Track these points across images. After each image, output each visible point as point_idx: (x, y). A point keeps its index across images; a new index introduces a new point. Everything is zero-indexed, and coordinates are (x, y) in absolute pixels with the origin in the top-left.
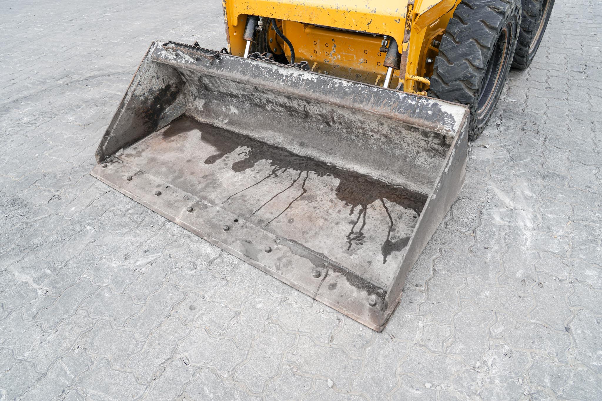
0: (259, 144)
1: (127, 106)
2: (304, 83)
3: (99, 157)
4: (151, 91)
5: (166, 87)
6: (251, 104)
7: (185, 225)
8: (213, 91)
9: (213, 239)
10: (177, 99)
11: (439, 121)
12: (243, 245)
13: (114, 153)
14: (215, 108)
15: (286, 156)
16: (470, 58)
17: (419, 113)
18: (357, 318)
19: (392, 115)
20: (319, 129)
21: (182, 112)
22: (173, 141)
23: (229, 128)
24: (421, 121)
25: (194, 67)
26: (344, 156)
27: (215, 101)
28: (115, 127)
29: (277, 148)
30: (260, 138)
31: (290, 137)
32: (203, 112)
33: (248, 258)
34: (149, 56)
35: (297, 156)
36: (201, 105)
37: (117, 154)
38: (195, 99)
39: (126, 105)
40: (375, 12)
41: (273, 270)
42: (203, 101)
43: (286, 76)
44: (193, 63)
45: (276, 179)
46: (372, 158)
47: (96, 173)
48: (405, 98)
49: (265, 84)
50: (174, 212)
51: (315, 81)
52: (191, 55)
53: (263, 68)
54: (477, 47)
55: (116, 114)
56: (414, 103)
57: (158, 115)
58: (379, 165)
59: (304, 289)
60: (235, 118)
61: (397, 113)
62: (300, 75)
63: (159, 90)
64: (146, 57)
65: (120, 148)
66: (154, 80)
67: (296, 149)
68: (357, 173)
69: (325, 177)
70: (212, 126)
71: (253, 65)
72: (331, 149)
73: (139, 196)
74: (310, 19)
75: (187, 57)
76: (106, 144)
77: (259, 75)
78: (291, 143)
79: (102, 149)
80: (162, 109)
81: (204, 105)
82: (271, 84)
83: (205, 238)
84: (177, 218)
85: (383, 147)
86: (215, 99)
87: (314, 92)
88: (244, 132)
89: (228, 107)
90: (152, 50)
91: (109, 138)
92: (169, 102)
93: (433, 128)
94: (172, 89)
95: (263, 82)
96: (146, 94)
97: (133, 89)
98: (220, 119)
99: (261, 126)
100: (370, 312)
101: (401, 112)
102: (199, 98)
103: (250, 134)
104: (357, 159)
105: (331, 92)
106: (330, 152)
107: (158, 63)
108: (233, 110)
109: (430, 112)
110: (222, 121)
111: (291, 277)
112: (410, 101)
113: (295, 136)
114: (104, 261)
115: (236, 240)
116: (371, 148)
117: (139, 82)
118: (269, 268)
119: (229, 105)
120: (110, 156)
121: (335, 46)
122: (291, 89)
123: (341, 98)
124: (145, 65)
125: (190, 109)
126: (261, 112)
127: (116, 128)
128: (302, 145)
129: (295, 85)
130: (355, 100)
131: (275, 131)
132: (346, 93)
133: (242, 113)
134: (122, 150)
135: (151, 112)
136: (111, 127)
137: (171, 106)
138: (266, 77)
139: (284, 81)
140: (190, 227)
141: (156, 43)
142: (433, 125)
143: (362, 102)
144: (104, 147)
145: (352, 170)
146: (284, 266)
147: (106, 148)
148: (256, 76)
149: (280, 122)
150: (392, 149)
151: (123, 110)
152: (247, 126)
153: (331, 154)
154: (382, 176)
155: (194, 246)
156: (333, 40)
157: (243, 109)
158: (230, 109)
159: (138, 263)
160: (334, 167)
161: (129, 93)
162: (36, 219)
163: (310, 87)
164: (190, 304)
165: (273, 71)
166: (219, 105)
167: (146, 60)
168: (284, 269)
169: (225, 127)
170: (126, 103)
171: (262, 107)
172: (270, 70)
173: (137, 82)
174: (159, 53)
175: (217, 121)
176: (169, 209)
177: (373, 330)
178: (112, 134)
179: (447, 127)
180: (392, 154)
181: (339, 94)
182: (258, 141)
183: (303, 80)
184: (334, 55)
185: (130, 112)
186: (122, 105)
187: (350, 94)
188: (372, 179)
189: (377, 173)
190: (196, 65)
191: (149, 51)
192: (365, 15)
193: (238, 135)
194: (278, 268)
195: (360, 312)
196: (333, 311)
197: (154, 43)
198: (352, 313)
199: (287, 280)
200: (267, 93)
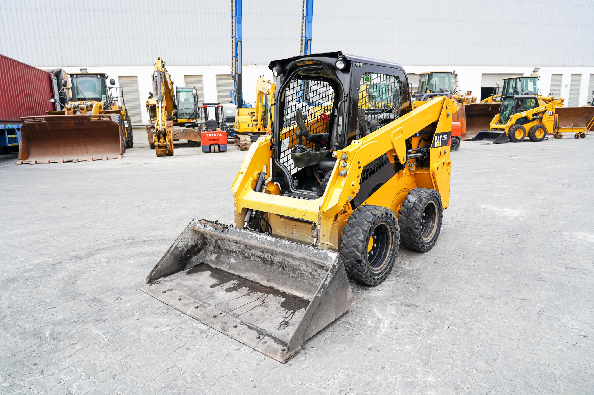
0: (244, 280)
1: (171, 252)
2: (268, 242)
3: (148, 280)
4: (186, 246)
5: (195, 245)
6: (243, 257)
7: (192, 315)
8: (222, 249)
9: (206, 322)
10: (201, 253)
11: (326, 260)
12: (222, 324)
13: (157, 279)
14: (222, 259)
15: (258, 286)
16: (357, 235)
17: (318, 256)
18: (274, 357)
19: (306, 257)
20: (278, 271)
21: (202, 261)
22: (193, 275)
23: (228, 271)
24: (318, 260)
25: (213, 233)
26: (290, 287)
27: (223, 255)
28: (161, 263)
29: (254, 282)
30: (246, 277)
31: (263, 277)
32: (215, 262)
33: (223, 331)
34: (190, 226)
35: (265, 286)
36: (214, 258)
37: (159, 280)
38: (211, 254)
39: (170, 252)
40: (306, 210)
41: (236, 336)
42: (216, 255)
43: (260, 239)
44: (213, 231)
45: (249, 297)
46: (305, 288)
47: (145, 288)
48: (313, 249)
49: (249, 242)
50: (187, 308)
51: (273, 241)
52: (213, 226)
53: (249, 234)
54: (361, 230)
55: (164, 256)
56: (316, 252)
57: (188, 261)
59: (250, 345)
60: (233, 265)
61: (308, 257)
62: (266, 238)
63: (191, 246)
64: (187, 227)
65: (161, 277)
66: (189, 240)
67: (265, 283)
68: (296, 296)
69: (277, 297)
70: (219, 269)
71: (244, 233)
72: (284, 283)
73: (168, 300)
74: (277, 212)
75: (211, 228)
76: (154, 272)
77: (246, 238)
78: (263, 280)
79: (151, 275)
80: (190, 257)
81: (216, 257)
82: (251, 242)
83: (202, 321)
84: (188, 312)
85: (311, 281)
86: (223, 254)
87: (272, 246)
88: (237, 273)
89: (230, 259)
90: (192, 223)
91: (156, 269)
92: (196, 254)
93: (323, 263)
94: (199, 246)
95: (247, 241)
96: (183, 247)
97: (177, 243)
98: (224, 266)
99: (247, 270)
100: (281, 354)
101: (310, 256)
102: (214, 253)
103: (240, 275)
104: (298, 288)
105: (280, 246)
106: (284, 284)
107: (193, 230)
108: (233, 261)
109: (323, 256)
110: (225, 267)
111: (244, 339)
112: (315, 251)
113: (265, 276)
114: (143, 328)
115: (219, 322)
116: (305, 282)
117: (181, 239)
118: (234, 335)
119: (230, 258)
120: (154, 280)
121: (296, 228)
122: (261, 245)
123: (284, 249)
124: (187, 231)
125: (207, 260)
126: (248, 262)
127: (162, 264)
128: (269, 281)
129: (263, 243)
130: (290, 250)
131: (255, 273)
132: (286, 247)
133: (237, 262)
134: (162, 278)
135: (183, 258)
136: (159, 263)
137: (196, 256)
138: (250, 239)
139: (258, 241)
140: (194, 316)
142: (323, 262)
143: (293, 251)
144: (152, 274)
145: (294, 294)
146: (242, 334)
147: (154, 275)
148: (245, 238)
149: (257, 268)
150: (315, 282)
151: (169, 254)
153: (284, 286)
154: (309, 297)
155: (195, 325)
156: (295, 225)
157: (238, 260)
158: (231, 260)
159: (162, 330)
160: (284, 292)
161: (174, 245)
162: (106, 308)
163: (270, 244)
164: (187, 348)
165: (254, 236)
166: (225, 257)
167: (187, 228)
169: (226, 270)
170: (171, 250)
171: (249, 258)
172: (252, 235)
173: (180, 239)
174: (195, 225)
175: (222, 267)
176: (184, 307)
177: (281, 362)
178: (159, 267)
179: (329, 263)
181: (283, 247)
182: (244, 278)
183: (268, 240)
184: (295, 233)
185: (172, 256)
186: (169, 251)
187: (288, 248)
188: (304, 299)
189: (307, 296)
190: (215, 232)
191: (190, 224)
192: (302, 211)
193: (233, 275)
194: (238, 335)
195: (276, 354)
196: (262, 354)
197: (194, 220)
198: (272, 355)
199: (242, 340)
200: (251, 250)
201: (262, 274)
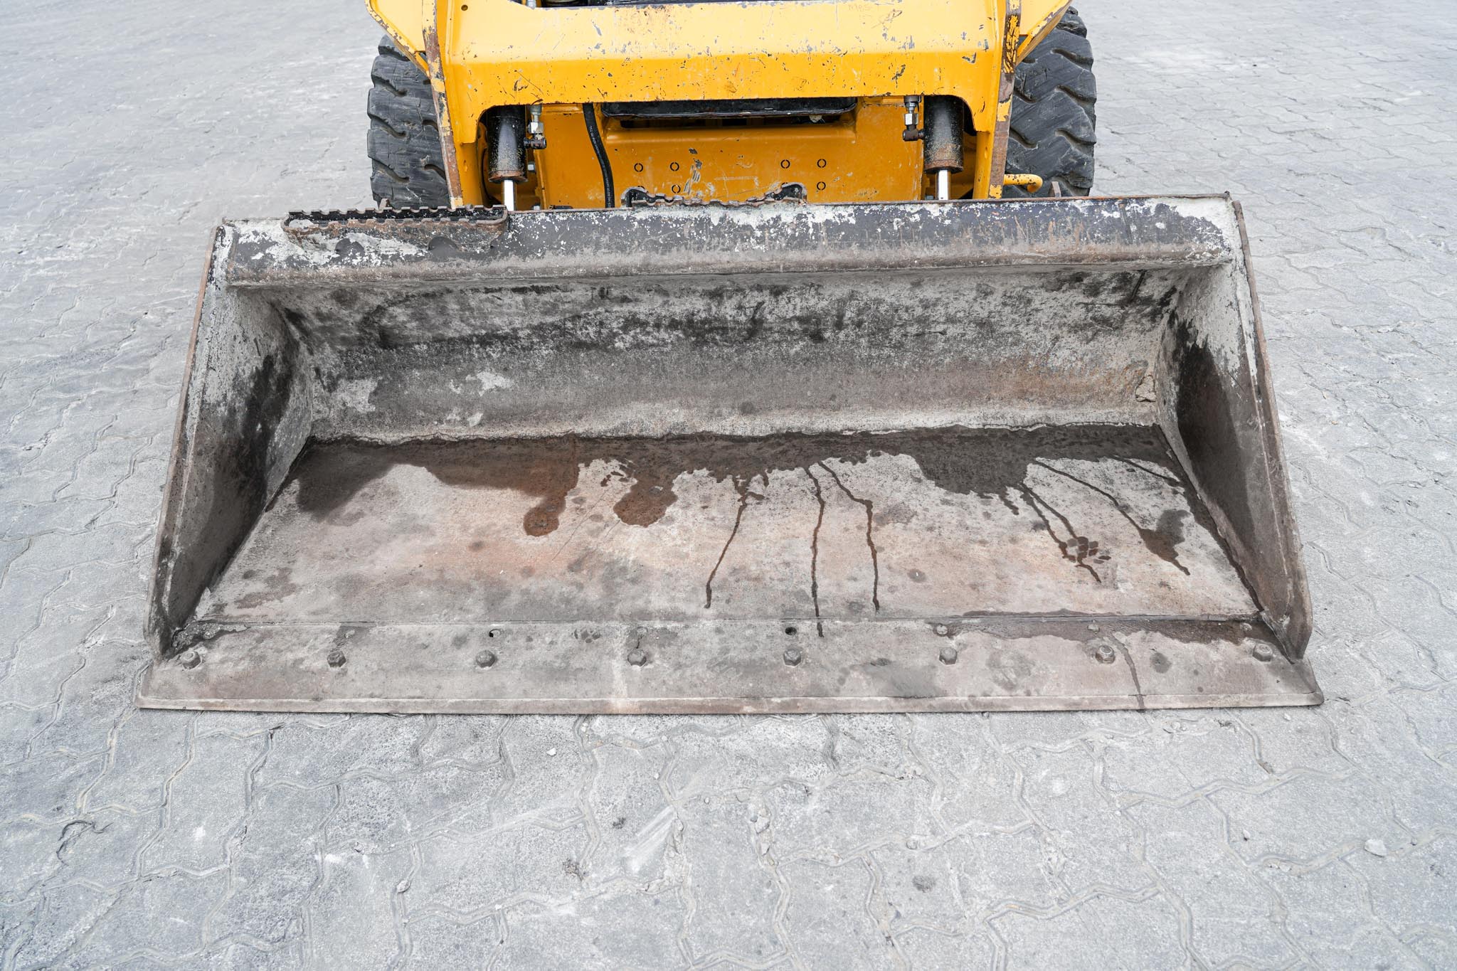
0: (626, 445)
1: (197, 445)
2: (823, 233)
3: (157, 640)
4: (237, 384)
5: (265, 363)
6: (558, 348)
7: (654, 704)
8: (411, 345)
9: (776, 700)
10: (292, 398)
11: (1190, 237)
12: (874, 675)
13: (191, 610)
14: (420, 392)
15: (727, 448)
17: (1140, 230)
18: (1260, 699)
19: (1084, 250)
21: (307, 434)
23: (499, 432)
24: (1153, 248)
25: (428, 267)
26: (872, 403)
27: (417, 373)
28: (179, 522)
29: (682, 439)
30: (617, 429)
31: (704, 402)
32: (381, 415)
33: (911, 702)
34: (219, 272)
35: (754, 439)
36: (363, 397)
37: (202, 611)
38: (332, 387)
39: (192, 443)
40: (912, 45)
41: (999, 695)
42: (370, 385)
43: (761, 228)
44: (418, 259)
45: (764, 507)
46: (945, 386)
48: (1090, 209)
49: (707, 260)
50: (587, 687)
51: (853, 221)
52: (409, 236)
53: (677, 221)
55: (174, 478)
56: (1116, 215)
57: (263, 456)
58: (968, 396)
59: (1105, 701)
60: (506, 402)
61: (1092, 244)
62: (799, 217)
63: (252, 377)
64: (210, 280)
65: (201, 591)
66: (238, 349)
67: (743, 426)
68: (927, 429)
69: (871, 460)
70: (437, 442)
71: (640, 222)
72: (833, 397)
73: (418, 693)
75: (390, 246)
76: (168, 587)
77: (675, 241)
78: (714, 414)
79: (160, 610)
80: (267, 434)
81: (375, 393)
82: (726, 257)
83: (748, 709)
84: (612, 700)
85: (967, 353)
86: (418, 367)
87: (862, 246)
88: (557, 430)
89: (468, 378)
90: (223, 253)
91: (171, 565)
92: (277, 410)
93: (1181, 256)
94: (278, 367)
95: (697, 258)
96: (229, 398)
97: (198, 384)
98: (453, 416)
99: (601, 400)
100: (1275, 674)
101: (1099, 241)
102: (350, 379)
103: (580, 429)
104: (922, 400)
105: (908, 234)
106: (832, 404)
107: (242, 291)
108: (490, 380)
109: (1160, 225)
110: (464, 422)
111: (1055, 691)
112: (1106, 214)
113: (717, 395)
114: (513, 919)
115: (845, 672)
116: (937, 364)
117: (210, 358)
118: (986, 695)
119: (472, 372)
120: (182, 624)
121: (699, 164)
122: (794, 256)
123: (944, 244)
124: (214, 304)
125: (324, 420)
126: (592, 362)
127: (184, 526)
128: (747, 410)
129: (800, 241)
130: (981, 242)
131: (654, 401)
132: (948, 231)
133: (523, 381)
134: (207, 593)
135: (246, 451)
136: (169, 526)
137: (284, 420)
138: (701, 243)
139: (761, 240)
140: (676, 704)
141: (228, 230)
142: (1179, 249)
143: (999, 240)
144: (165, 600)
145: (910, 427)
146: (1018, 675)
147: (172, 603)
148: (667, 248)
149: (661, 372)
150: (990, 350)
151: (190, 460)
152: (554, 411)
153: (837, 409)
154: (985, 417)
155: (738, 743)
156: (693, 151)
157: (527, 370)
158: (478, 383)
159: (635, 866)
160: (866, 434)
161: (191, 401)
163: (845, 238)
164: (907, 879)
165: (715, 222)
166: (434, 380)
167: (212, 286)
168: (1024, 680)
169: (482, 433)
170: (191, 434)
171: (602, 346)
172: (702, 224)
173: (205, 360)
174: (259, 256)
175: (444, 426)
176: (563, 687)
177: (1308, 706)
178: (177, 549)
179: (1210, 245)
180: (990, 363)
181: (931, 236)
182: (618, 438)
183: (816, 226)
185: (204, 464)
186: (182, 442)
187: (961, 230)
188: (969, 430)
189: (972, 416)
190: (434, 260)
191: (214, 258)
192: (885, 57)
194: (1010, 686)
195: (1259, 687)
196: (1200, 713)
197: (221, 232)
198: (1242, 696)
199: (1049, 701)
200: (637, 300)
201: (701, 395)
